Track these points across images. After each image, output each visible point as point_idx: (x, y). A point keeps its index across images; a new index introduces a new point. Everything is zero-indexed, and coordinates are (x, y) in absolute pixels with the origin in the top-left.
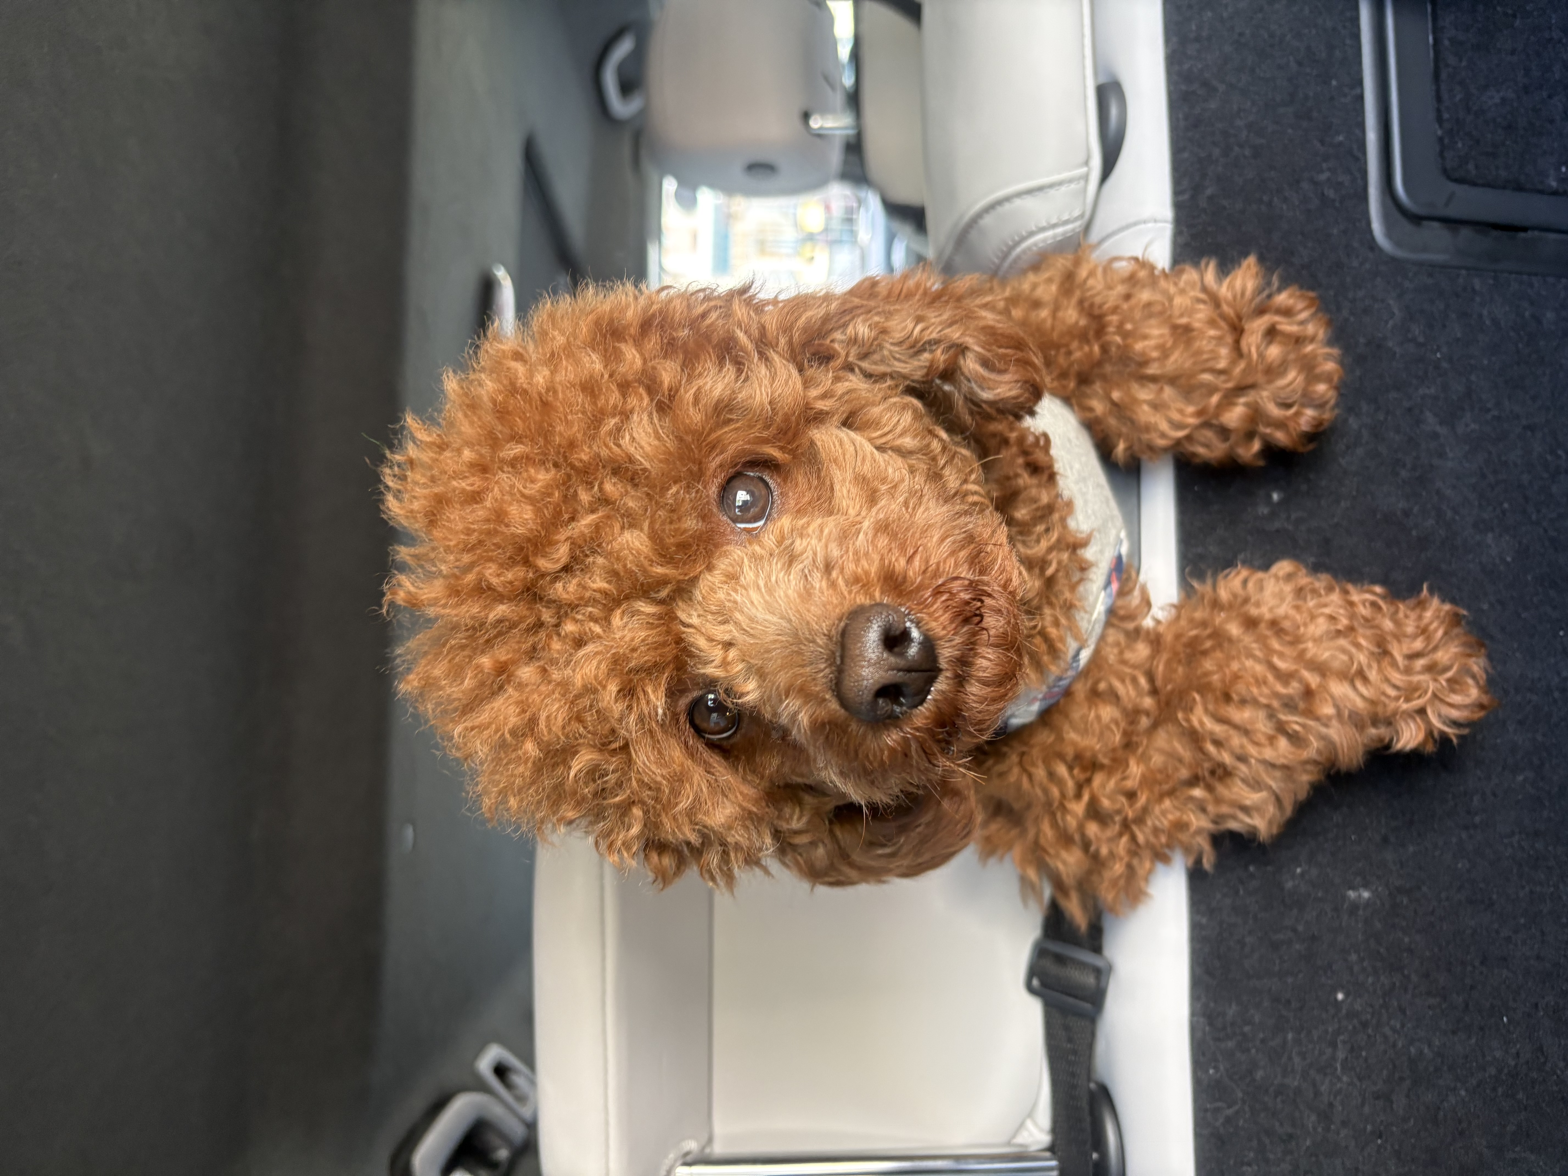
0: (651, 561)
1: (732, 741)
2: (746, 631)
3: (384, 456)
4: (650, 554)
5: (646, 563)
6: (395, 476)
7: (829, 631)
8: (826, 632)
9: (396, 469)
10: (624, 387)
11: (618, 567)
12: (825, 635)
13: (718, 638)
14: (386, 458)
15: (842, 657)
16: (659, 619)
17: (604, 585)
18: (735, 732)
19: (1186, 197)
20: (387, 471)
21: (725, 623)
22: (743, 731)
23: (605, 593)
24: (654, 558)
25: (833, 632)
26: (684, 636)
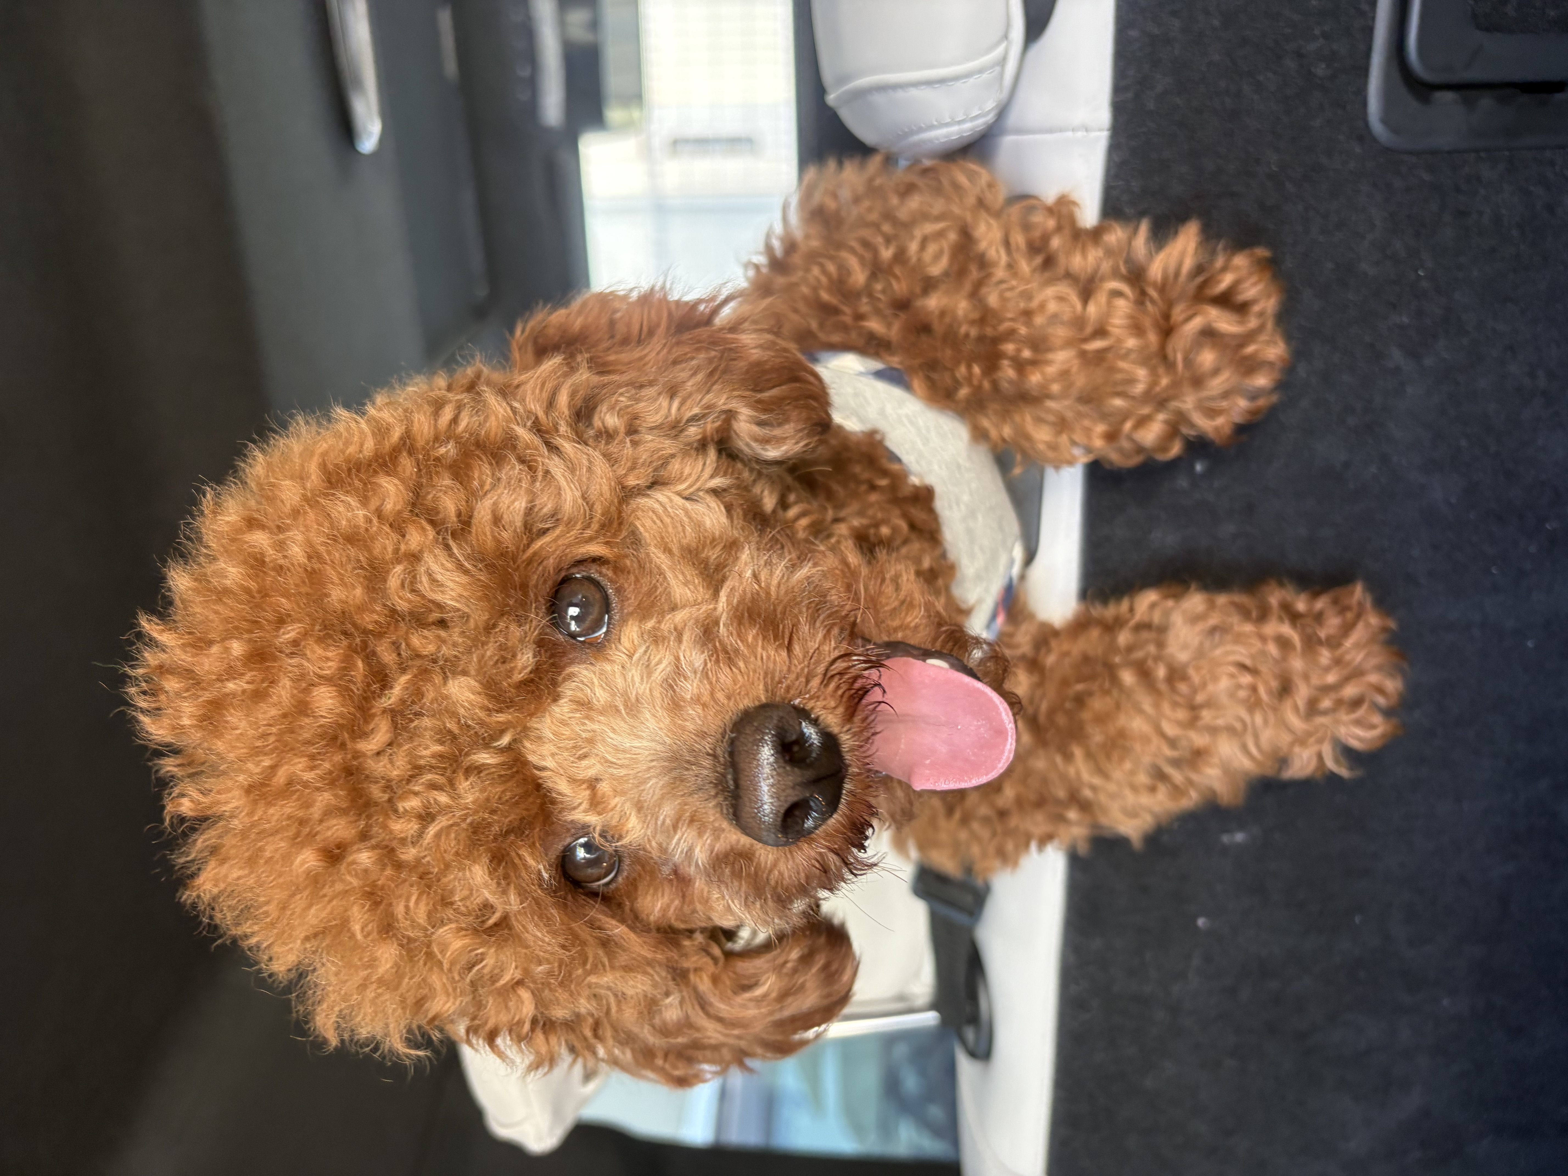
0: (489, 710)
1: (613, 886)
2: (612, 763)
3: (126, 676)
4: (486, 702)
5: (482, 714)
6: (144, 693)
7: (714, 749)
8: (710, 751)
9: (144, 684)
10: (398, 527)
11: (451, 725)
12: (708, 754)
13: (580, 777)
14: (130, 677)
15: (736, 781)
16: (510, 769)
17: (438, 748)
18: (616, 876)
19: (1130, 95)
20: (132, 690)
21: (585, 757)
22: (625, 874)
23: (441, 756)
24: (491, 706)
25: (719, 751)
26: (540, 781)
